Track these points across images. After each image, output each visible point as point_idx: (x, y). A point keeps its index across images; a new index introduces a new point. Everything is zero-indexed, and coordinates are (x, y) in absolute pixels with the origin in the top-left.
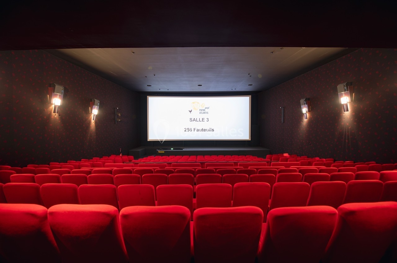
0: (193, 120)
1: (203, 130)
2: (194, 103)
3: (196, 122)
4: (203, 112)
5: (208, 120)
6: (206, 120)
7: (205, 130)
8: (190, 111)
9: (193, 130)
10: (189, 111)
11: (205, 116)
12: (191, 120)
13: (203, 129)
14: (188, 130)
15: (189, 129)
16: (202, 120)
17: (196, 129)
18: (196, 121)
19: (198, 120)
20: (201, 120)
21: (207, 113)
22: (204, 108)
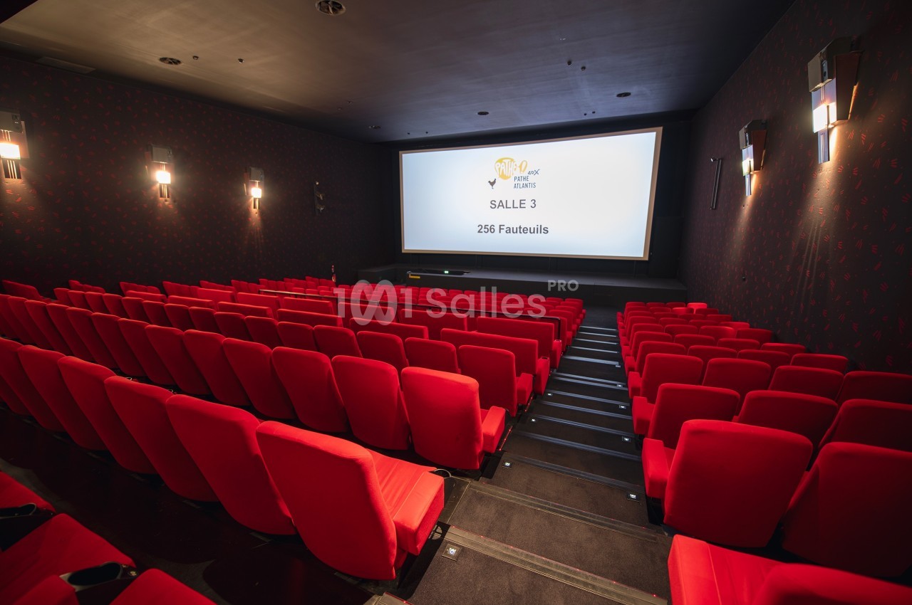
0: (499, 206)
1: (522, 231)
2: (500, 161)
3: (505, 209)
4: (521, 183)
5: (533, 205)
6: (528, 204)
7: (525, 230)
8: (492, 184)
9: (497, 228)
10: (489, 182)
11: (527, 194)
12: (493, 205)
13: (520, 228)
14: (486, 230)
15: (489, 227)
16: (521, 204)
17: (504, 227)
18: (505, 206)
19: (510, 204)
20: (517, 204)
21: (534, 185)
22: (525, 174)
